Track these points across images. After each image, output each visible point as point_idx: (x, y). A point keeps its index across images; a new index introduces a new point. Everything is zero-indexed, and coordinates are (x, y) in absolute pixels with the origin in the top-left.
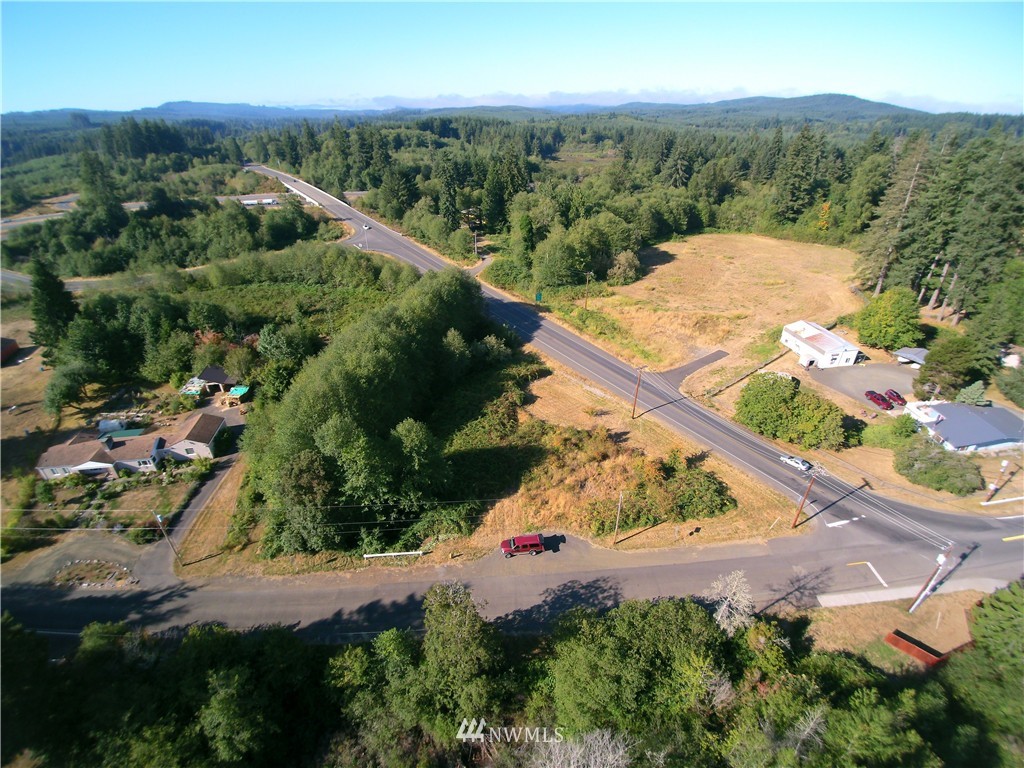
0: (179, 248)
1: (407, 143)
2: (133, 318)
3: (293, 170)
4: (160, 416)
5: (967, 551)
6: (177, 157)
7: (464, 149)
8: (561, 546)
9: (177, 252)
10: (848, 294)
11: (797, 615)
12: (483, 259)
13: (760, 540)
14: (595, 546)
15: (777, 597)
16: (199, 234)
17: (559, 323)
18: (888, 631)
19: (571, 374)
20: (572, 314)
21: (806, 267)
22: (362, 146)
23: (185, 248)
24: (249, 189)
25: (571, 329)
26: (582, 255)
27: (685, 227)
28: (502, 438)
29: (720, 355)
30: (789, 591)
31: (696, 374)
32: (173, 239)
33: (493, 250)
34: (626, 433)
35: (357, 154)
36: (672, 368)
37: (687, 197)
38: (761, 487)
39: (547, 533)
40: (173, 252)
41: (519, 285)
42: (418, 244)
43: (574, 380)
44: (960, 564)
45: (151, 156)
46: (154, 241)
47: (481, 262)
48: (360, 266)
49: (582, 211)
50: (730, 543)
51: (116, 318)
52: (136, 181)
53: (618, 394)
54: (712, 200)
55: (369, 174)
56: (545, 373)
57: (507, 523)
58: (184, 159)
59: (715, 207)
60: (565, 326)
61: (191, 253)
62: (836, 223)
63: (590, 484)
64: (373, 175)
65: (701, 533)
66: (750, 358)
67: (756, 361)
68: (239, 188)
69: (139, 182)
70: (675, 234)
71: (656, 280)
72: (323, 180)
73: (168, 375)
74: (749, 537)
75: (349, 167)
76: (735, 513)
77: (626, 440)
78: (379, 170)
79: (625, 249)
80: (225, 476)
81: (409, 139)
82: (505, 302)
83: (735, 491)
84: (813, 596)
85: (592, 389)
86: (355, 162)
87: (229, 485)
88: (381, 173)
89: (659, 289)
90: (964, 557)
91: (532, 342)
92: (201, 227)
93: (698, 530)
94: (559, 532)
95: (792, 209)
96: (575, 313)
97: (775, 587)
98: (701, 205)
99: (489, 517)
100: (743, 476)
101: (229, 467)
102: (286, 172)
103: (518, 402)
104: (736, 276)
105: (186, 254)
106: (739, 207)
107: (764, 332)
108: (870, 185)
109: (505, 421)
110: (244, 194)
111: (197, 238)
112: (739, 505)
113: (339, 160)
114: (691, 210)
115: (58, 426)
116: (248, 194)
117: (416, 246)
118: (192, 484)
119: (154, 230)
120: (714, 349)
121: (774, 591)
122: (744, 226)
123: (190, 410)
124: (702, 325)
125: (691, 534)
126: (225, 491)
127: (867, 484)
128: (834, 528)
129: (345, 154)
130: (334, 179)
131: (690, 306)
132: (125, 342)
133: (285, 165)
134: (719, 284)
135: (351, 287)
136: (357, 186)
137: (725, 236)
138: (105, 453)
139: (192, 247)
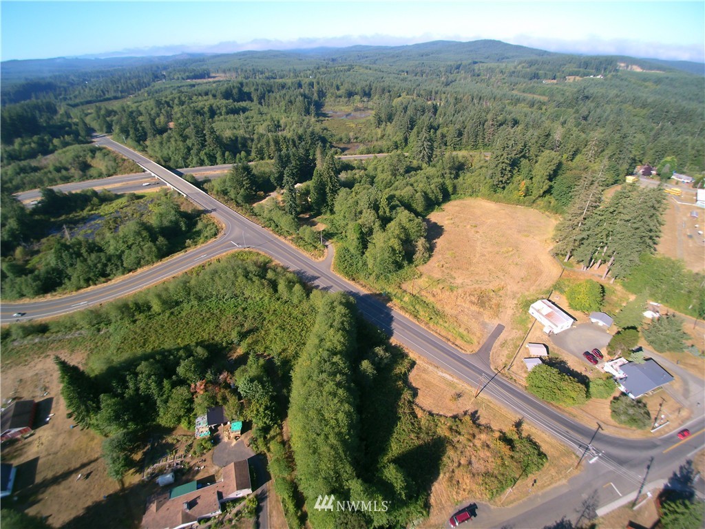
0: (99, 262)
1: (218, 111)
2: (142, 385)
3: (140, 148)
4: (192, 457)
5: (649, 463)
6: (39, 138)
7: (261, 114)
8: (477, 511)
9: (99, 266)
10: (550, 258)
11: (589, 524)
12: (327, 246)
13: (564, 481)
14: (492, 507)
15: (580, 515)
16: (112, 247)
17: (402, 313)
18: (626, 523)
19: (427, 363)
20: (404, 299)
21: (519, 232)
22: (197, 132)
23: (104, 260)
24: (112, 171)
25: (411, 319)
26: (400, 252)
27: (441, 200)
28: (418, 438)
29: (500, 329)
30: (583, 509)
31: (493, 350)
32: (93, 256)
33: (328, 236)
34: (476, 412)
35: (194, 138)
36: (480, 346)
37: (438, 177)
38: (553, 441)
39: (466, 504)
40: (95, 265)
41: (362, 275)
42: (277, 236)
43: (431, 368)
44: (648, 473)
45: (18, 141)
46: (78, 259)
47: (326, 250)
48: (263, 285)
49: (387, 210)
50: (552, 486)
51: (127, 387)
52: (19, 174)
53: (460, 378)
54: (453, 176)
55: (206, 154)
56: (413, 364)
57: (443, 502)
58: (45, 140)
59: (455, 181)
60: (407, 316)
61: (109, 264)
62: (528, 193)
63: (473, 459)
64: (209, 154)
65: (538, 483)
66: (517, 329)
67: (521, 332)
68: (104, 170)
69: (22, 175)
70: (437, 206)
71: (440, 256)
72: (170, 159)
73: (179, 419)
74: (559, 480)
75: (189, 149)
76: (548, 464)
77: (478, 418)
78: (213, 150)
79: (419, 237)
80: (268, 505)
81: (219, 109)
82: (361, 294)
83: (544, 448)
84: (594, 510)
85: (444, 375)
86: (193, 145)
87: (274, 513)
88: (215, 151)
89: (446, 265)
90: (649, 467)
91: (394, 335)
92: (112, 242)
93: (535, 481)
94: (472, 501)
95: (502, 181)
96: (406, 299)
97: (578, 510)
98: (448, 182)
99: (432, 500)
100: (543, 435)
101: (266, 497)
102: (134, 149)
103: (411, 399)
104: (484, 245)
105: (105, 265)
106: (469, 181)
107: (516, 302)
108: (548, 170)
109: (413, 421)
110: (109, 176)
111: (111, 250)
112: (549, 458)
113: (181, 144)
114: (442, 186)
115: (123, 484)
116: (112, 175)
117: (276, 239)
118: (252, 520)
119: (76, 249)
120: (495, 323)
121: (578, 512)
122: (474, 193)
123: (210, 449)
124: (482, 300)
125: (533, 485)
126: (275, 519)
127: (600, 426)
128: (593, 464)
129: (185, 138)
130: (178, 157)
131: (470, 283)
132: (142, 404)
133: (129, 141)
134: (477, 256)
135: (258, 299)
136: (197, 163)
137: (465, 202)
138: (187, 514)
139: (109, 259)
